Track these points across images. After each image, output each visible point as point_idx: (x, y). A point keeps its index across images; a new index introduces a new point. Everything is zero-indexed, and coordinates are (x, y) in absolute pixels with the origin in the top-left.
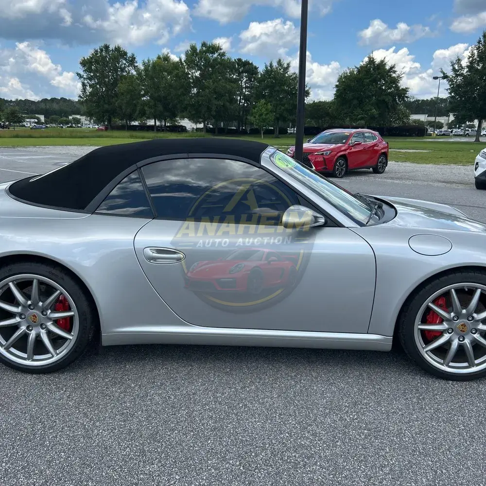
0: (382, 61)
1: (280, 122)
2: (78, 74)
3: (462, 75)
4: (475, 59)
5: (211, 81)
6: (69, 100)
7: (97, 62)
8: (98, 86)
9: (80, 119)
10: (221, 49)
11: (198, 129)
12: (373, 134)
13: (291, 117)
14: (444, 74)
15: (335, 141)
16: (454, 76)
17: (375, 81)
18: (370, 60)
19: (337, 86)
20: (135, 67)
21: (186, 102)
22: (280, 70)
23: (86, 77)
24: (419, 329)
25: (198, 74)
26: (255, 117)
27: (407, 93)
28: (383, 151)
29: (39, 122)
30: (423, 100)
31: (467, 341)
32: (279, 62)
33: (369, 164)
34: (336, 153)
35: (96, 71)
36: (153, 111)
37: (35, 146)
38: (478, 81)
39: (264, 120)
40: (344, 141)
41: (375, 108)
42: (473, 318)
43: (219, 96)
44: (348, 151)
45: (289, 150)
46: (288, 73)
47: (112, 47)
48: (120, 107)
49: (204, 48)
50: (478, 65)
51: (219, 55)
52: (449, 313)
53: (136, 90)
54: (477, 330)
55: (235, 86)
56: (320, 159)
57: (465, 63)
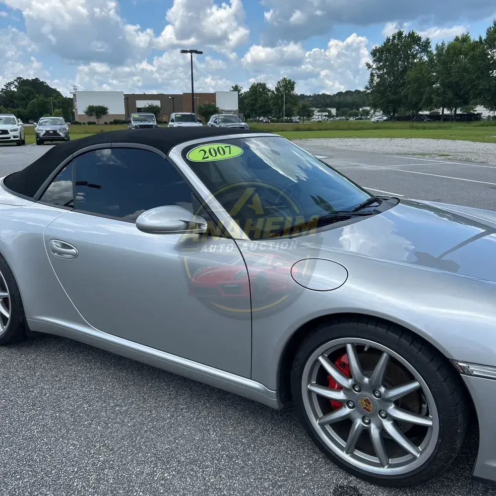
2: (368, 65)
8: (386, 76)
9: (369, 111)
23: (375, 67)
29: (330, 115)
36: (441, 99)
47: (405, 34)
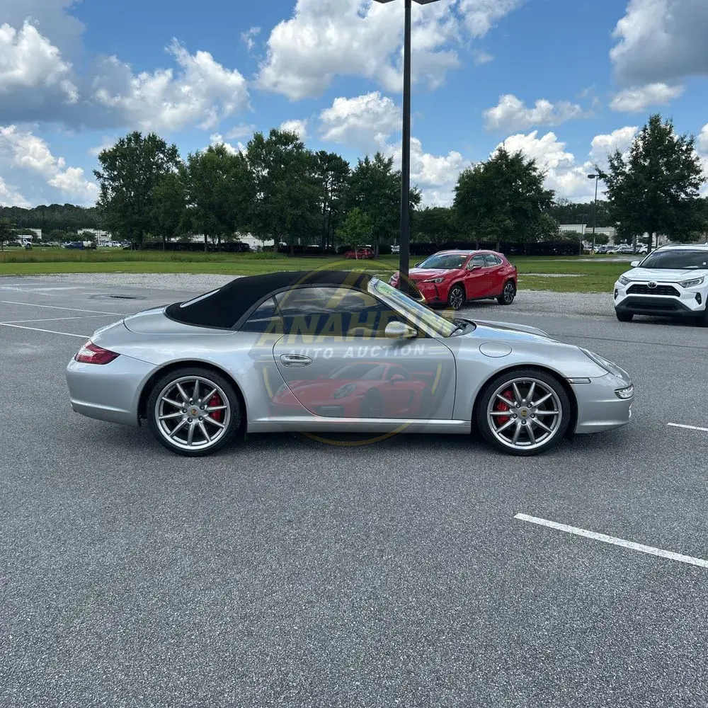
0: (518, 155)
1: (380, 238)
2: (97, 173)
3: (623, 173)
4: (641, 153)
5: (284, 182)
6: (78, 208)
7: (123, 156)
8: (124, 189)
9: (94, 235)
10: (297, 139)
11: (265, 248)
12: (497, 256)
13: (395, 232)
14: (600, 172)
15: (449, 266)
16: (613, 174)
17: (508, 182)
18: (501, 154)
19: (457, 189)
20: (177, 163)
21: (249, 212)
22: (379, 167)
23: (107, 177)
24: (491, 415)
25: (265, 173)
26: (346, 231)
27: (553, 197)
28: (510, 276)
29: (35, 239)
30: (579, 205)
31: (528, 424)
32: (378, 157)
33: (493, 292)
34: (450, 280)
35: (122, 168)
36: (202, 223)
37: (48, 273)
38: (644, 182)
39: (359, 235)
40: (460, 265)
41: (509, 218)
42: (531, 405)
43: (296, 203)
44: (465, 277)
45: (392, 277)
46: (391, 171)
47: (144, 136)
48: (156, 218)
49: (274, 138)
50: (645, 161)
51: (295, 146)
52: (513, 402)
53: (177, 194)
54: (535, 415)
55: (317, 188)
56: (431, 288)
57: (626, 157)
